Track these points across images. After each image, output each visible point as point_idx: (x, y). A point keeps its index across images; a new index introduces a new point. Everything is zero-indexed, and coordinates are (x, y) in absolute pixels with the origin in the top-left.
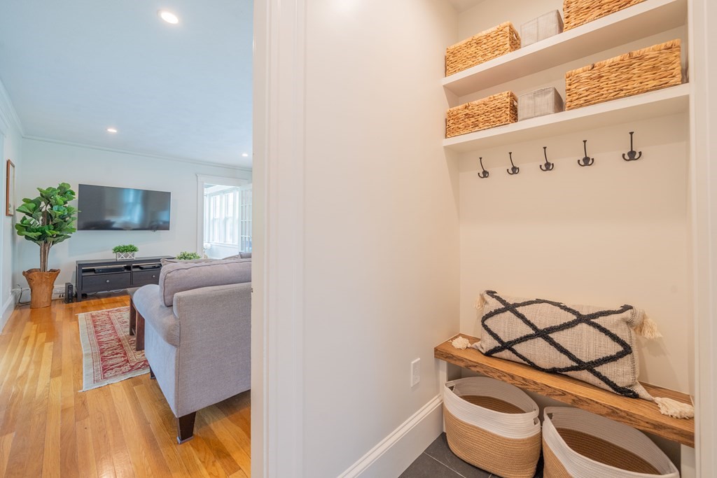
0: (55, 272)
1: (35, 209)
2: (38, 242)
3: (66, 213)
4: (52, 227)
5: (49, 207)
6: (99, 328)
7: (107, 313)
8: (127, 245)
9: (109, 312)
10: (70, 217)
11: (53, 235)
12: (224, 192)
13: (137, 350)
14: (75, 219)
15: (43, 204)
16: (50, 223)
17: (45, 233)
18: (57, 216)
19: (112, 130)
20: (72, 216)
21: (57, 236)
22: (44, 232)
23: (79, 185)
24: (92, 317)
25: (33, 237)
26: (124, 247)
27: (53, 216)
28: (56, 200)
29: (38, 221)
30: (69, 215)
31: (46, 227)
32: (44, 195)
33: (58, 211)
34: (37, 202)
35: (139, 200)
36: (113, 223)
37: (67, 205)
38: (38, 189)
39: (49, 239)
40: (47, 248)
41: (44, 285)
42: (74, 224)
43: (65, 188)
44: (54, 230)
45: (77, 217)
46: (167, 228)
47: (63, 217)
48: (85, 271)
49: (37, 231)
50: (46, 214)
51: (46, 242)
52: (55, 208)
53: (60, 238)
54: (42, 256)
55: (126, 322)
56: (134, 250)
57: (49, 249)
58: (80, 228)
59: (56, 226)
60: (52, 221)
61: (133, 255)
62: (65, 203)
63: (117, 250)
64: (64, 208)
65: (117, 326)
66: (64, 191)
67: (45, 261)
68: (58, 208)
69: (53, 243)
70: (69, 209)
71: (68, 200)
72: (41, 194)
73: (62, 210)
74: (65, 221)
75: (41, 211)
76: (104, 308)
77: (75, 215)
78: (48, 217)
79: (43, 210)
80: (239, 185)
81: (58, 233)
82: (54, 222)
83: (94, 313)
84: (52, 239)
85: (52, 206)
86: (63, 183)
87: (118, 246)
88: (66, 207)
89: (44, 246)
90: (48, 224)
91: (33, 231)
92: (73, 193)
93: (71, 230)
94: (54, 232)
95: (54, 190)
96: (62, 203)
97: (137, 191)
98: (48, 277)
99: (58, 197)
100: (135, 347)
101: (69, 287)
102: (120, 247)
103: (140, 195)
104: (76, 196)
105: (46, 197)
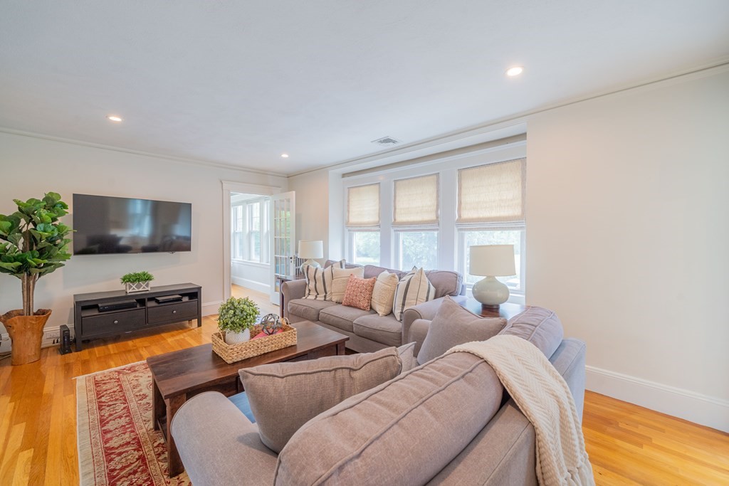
0: (44, 314)
1: (11, 229)
2: (18, 275)
3: (56, 234)
4: (37, 254)
5: (31, 226)
6: (106, 413)
7: (116, 375)
8: (139, 272)
9: (119, 373)
10: (62, 239)
11: (39, 265)
12: (248, 202)
13: (171, 476)
14: (69, 241)
15: (23, 222)
16: (35, 248)
17: (27, 262)
18: (44, 238)
19: (115, 119)
20: (64, 237)
21: (46, 265)
22: (24, 261)
23: (75, 195)
24: (97, 384)
25: (10, 269)
26: (135, 275)
27: (38, 238)
28: (40, 216)
29: (17, 245)
30: (60, 236)
31: (28, 254)
32: (23, 209)
33: (45, 231)
34: (14, 220)
35: (148, 212)
36: (119, 239)
37: (57, 223)
38: (14, 200)
39: (33, 270)
40: (31, 282)
41: (29, 333)
42: (69, 248)
43: (53, 200)
44: (38, 258)
45: (72, 238)
46: (188, 249)
47: (51, 240)
48: (85, 308)
49: (15, 259)
50: (27, 235)
51: (29, 275)
52: (40, 227)
53: (49, 268)
54: (25, 293)
55: (145, 396)
56: (146, 278)
57: (34, 283)
58: (77, 253)
59: (42, 252)
60: (36, 245)
61: (147, 285)
62: (54, 219)
63: (127, 279)
64: (54, 227)
65: (133, 405)
66: (52, 204)
67: (29, 300)
68: (44, 228)
69: (40, 274)
70: (60, 228)
71: (59, 216)
72: (19, 208)
73: (50, 230)
74: (55, 245)
75: (20, 231)
76: (112, 363)
77: (69, 236)
78: (31, 239)
79: (24, 230)
80: (272, 194)
81: (46, 261)
82: (40, 246)
83: (99, 374)
84: (38, 270)
85: (35, 225)
86: (50, 193)
87: (127, 274)
88: (55, 225)
89: (28, 279)
90: (31, 249)
91: (9, 260)
92: (64, 206)
93: (66, 257)
94: (40, 260)
95: (38, 202)
96: (49, 220)
97: (145, 201)
98: (33, 322)
99: (44, 213)
100: (165, 465)
101: (65, 332)
102: (130, 276)
103: (149, 206)
104: (70, 210)
105: (27, 212)
